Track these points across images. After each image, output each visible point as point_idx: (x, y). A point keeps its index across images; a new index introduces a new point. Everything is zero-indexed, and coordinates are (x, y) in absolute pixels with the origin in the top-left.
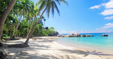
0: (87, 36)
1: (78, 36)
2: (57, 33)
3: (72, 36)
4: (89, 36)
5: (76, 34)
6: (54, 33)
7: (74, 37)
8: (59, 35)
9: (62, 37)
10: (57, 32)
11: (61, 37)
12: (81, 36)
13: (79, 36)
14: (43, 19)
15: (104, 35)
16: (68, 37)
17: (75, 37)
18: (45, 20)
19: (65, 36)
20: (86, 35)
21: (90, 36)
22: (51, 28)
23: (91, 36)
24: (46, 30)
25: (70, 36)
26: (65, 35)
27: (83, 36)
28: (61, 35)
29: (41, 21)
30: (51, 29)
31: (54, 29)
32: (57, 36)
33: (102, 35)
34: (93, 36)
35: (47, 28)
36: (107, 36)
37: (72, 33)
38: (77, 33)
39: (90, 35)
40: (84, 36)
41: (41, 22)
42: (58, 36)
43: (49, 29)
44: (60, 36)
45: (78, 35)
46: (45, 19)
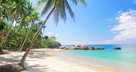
1: (85, 49)
2: (60, 45)
3: (78, 48)
4: (98, 49)
5: (82, 45)
6: (56, 44)
7: (81, 49)
8: (61, 47)
9: (66, 49)
10: (59, 42)
11: (64, 50)
12: (89, 49)
13: (86, 48)
15: (117, 48)
16: (73, 49)
17: (82, 49)
19: (69, 48)
20: (96, 48)
22: (52, 37)
23: (101, 48)
24: (45, 40)
25: (76, 49)
27: (92, 48)
29: (39, 28)
30: (52, 39)
31: (56, 39)
32: (59, 48)
33: (115, 48)
34: (103, 49)
35: (46, 38)
36: (120, 49)
37: (78, 45)
38: (84, 44)
39: (100, 48)
40: (93, 49)
42: (60, 48)
43: (49, 38)
44: (62, 48)
45: (86, 47)
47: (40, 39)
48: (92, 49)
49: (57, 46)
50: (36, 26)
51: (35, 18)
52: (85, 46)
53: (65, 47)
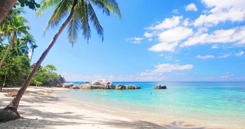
0: (129, 88)
1: (109, 88)
2: (62, 80)
3: (97, 87)
4: (131, 89)
5: (104, 82)
6: (55, 80)
7: (101, 88)
8: (66, 84)
9: (74, 88)
10: (62, 76)
12: (116, 88)
13: (111, 87)
14: (30, 43)
15: (160, 86)
16: (88, 88)
17: (104, 89)
18: (35, 47)
19: (79, 87)
20: (127, 86)
21: (134, 89)
22: (49, 66)
23: (136, 87)
25: (92, 88)
26: (81, 85)
27: (120, 87)
28: (71, 83)
29: (23, 47)
30: (48, 69)
31: (55, 70)
32: (61, 87)
33: (157, 87)
34: (139, 88)
36: (164, 88)
37: (97, 81)
38: (106, 80)
39: (134, 86)
40: (123, 88)
41: (23, 51)
42: (63, 86)
43: (43, 68)
44: (68, 87)
45: (110, 85)
46: (34, 44)
47: (26, 69)
48: (121, 89)
49: (57, 82)
50: (18, 43)
51: (19, 29)
52: (109, 83)
53: (72, 85)
